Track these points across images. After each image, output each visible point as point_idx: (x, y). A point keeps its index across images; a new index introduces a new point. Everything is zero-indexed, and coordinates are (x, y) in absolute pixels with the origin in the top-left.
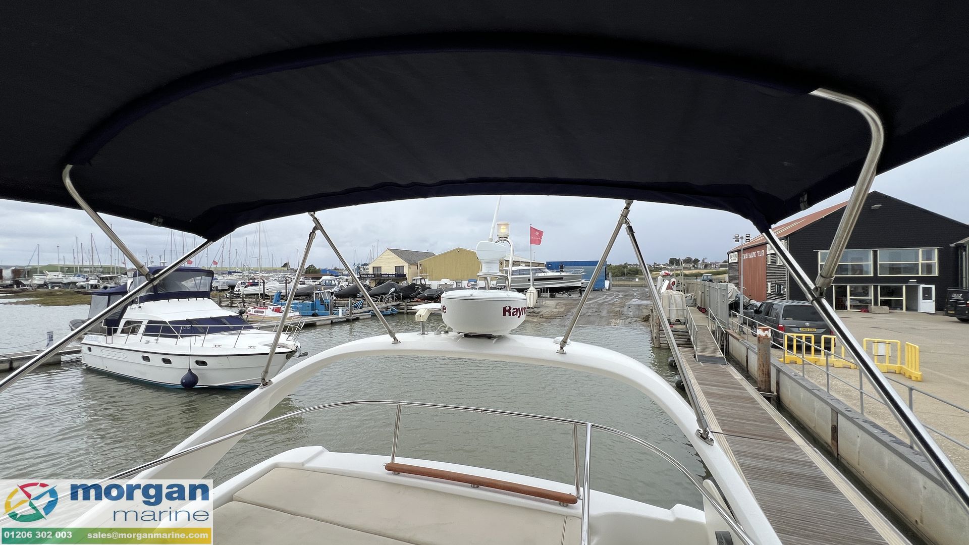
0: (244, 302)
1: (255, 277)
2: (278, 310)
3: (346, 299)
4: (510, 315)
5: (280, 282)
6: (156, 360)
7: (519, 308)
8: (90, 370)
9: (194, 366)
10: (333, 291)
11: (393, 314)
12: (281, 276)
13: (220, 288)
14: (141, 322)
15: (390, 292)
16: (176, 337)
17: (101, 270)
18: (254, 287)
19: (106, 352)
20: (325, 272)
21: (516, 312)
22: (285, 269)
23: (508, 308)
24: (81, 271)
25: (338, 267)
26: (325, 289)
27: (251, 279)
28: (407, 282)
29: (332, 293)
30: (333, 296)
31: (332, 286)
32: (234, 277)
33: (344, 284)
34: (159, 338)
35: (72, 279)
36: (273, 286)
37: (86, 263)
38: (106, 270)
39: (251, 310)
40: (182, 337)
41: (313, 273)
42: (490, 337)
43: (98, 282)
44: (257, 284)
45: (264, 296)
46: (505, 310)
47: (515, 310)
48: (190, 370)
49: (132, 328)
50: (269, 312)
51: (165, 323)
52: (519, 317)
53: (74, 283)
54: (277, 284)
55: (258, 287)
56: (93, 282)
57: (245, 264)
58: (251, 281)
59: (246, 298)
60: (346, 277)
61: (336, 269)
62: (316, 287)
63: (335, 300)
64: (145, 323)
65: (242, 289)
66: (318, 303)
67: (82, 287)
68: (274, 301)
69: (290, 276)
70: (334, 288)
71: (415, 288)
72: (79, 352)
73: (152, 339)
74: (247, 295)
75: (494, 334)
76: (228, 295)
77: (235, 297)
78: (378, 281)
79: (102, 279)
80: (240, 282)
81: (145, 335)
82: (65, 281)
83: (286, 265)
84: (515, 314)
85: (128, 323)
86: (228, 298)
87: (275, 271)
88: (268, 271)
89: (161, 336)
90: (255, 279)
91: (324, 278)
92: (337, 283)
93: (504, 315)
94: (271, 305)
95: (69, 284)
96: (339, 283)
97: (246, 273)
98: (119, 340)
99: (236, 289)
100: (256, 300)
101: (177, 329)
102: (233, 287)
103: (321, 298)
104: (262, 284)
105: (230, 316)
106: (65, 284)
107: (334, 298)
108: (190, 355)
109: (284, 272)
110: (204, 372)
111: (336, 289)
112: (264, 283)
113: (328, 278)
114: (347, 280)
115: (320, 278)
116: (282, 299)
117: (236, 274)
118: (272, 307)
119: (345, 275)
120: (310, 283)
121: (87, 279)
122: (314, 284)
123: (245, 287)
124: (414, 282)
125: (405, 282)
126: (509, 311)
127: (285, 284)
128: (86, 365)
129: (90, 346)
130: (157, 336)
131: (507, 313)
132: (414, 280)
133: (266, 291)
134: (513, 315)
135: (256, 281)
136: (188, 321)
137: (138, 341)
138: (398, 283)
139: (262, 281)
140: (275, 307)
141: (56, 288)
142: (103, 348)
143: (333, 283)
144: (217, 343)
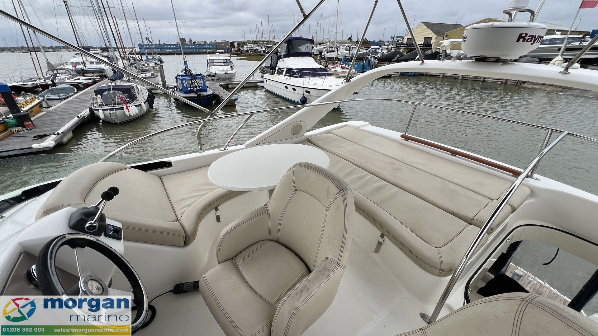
0: (326, 62)
1: (333, 46)
2: (343, 68)
3: (384, 63)
4: (523, 41)
5: (346, 50)
6: (290, 88)
7: (535, 36)
8: (267, 91)
9: (305, 93)
10: (377, 56)
11: (415, 75)
12: (347, 46)
13: (315, 54)
14: (284, 69)
15: (416, 58)
16: (297, 77)
17: (266, 42)
18: (332, 53)
19: (272, 83)
20: (373, 43)
21: (531, 39)
22: (349, 41)
23: (523, 35)
24: (259, 44)
25: (382, 40)
26: (372, 55)
27: (330, 48)
28: (432, 51)
29: (376, 58)
30: (376, 60)
31: (377, 53)
32: (322, 47)
33: (385, 52)
34: (291, 77)
35: (257, 47)
36: (342, 52)
37: (261, 39)
38: (268, 43)
39: (330, 66)
40: (300, 77)
41: (366, 44)
42: (498, 60)
43: (266, 49)
44: (333, 51)
45: (337, 59)
46: (520, 36)
47: (531, 37)
48: (303, 95)
49: (280, 71)
50: (339, 68)
51: (293, 69)
52: (532, 44)
53: (257, 50)
54: (345, 51)
55: (334, 53)
56: (264, 49)
57: (328, 38)
58: (330, 49)
59: (327, 60)
60: (386, 47)
61: (380, 41)
62: (366, 54)
63: (377, 63)
64: (285, 69)
65: (325, 53)
66: (367, 64)
67: (260, 52)
68: (342, 62)
69: (352, 46)
70: (377, 54)
71: (437, 54)
72: (263, 82)
73: (288, 77)
74: (328, 58)
75: (502, 58)
76: (319, 57)
77: (322, 59)
78: (409, 50)
79: (267, 47)
80: (325, 50)
81: (286, 75)
82: (254, 49)
83: (350, 39)
84: (529, 40)
85: (279, 69)
86: (319, 59)
87: (343, 43)
88: (340, 43)
89: (292, 76)
90: (332, 48)
91: (372, 47)
92: (380, 51)
93: (518, 40)
94: (340, 64)
95: (255, 50)
96: (381, 51)
97: (328, 44)
98: (276, 77)
99: (323, 54)
100: (333, 61)
101: (298, 73)
102: (321, 53)
103: (369, 61)
104: (336, 51)
105: (321, 68)
106: (254, 50)
107: (377, 61)
108: (303, 87)
109: (349, 43)
110: (309, 96)
111: (379, 55)
112: (337, 50)
113: (375, 47)
114: (387, 49)
115: (369, 48)
116: (346, 61)
117: (323, 45)
118: (341, 65)
119: (386, 46)
120: (363, 51)
121: (261, 47)
122: (366, 51)
123: (327, 53)
124: (438, 50)
125: (430, 51)
126: (524, 38)
127: (348, 51)
128: (265, 88)
129: (266, 80)
130: (290, 76)
131: (522, 40)
132: (438, 49)
133: (338, 55)
134: (527, 41)
135: (333, 49)
136: (302, 69)
137: (282, 78)
138: (424, 51)
139: (336, 49)
140: (342, 65)
141: (252, 52)
142: (271, 81)
143: (378, 51)
144: (315, 82)
